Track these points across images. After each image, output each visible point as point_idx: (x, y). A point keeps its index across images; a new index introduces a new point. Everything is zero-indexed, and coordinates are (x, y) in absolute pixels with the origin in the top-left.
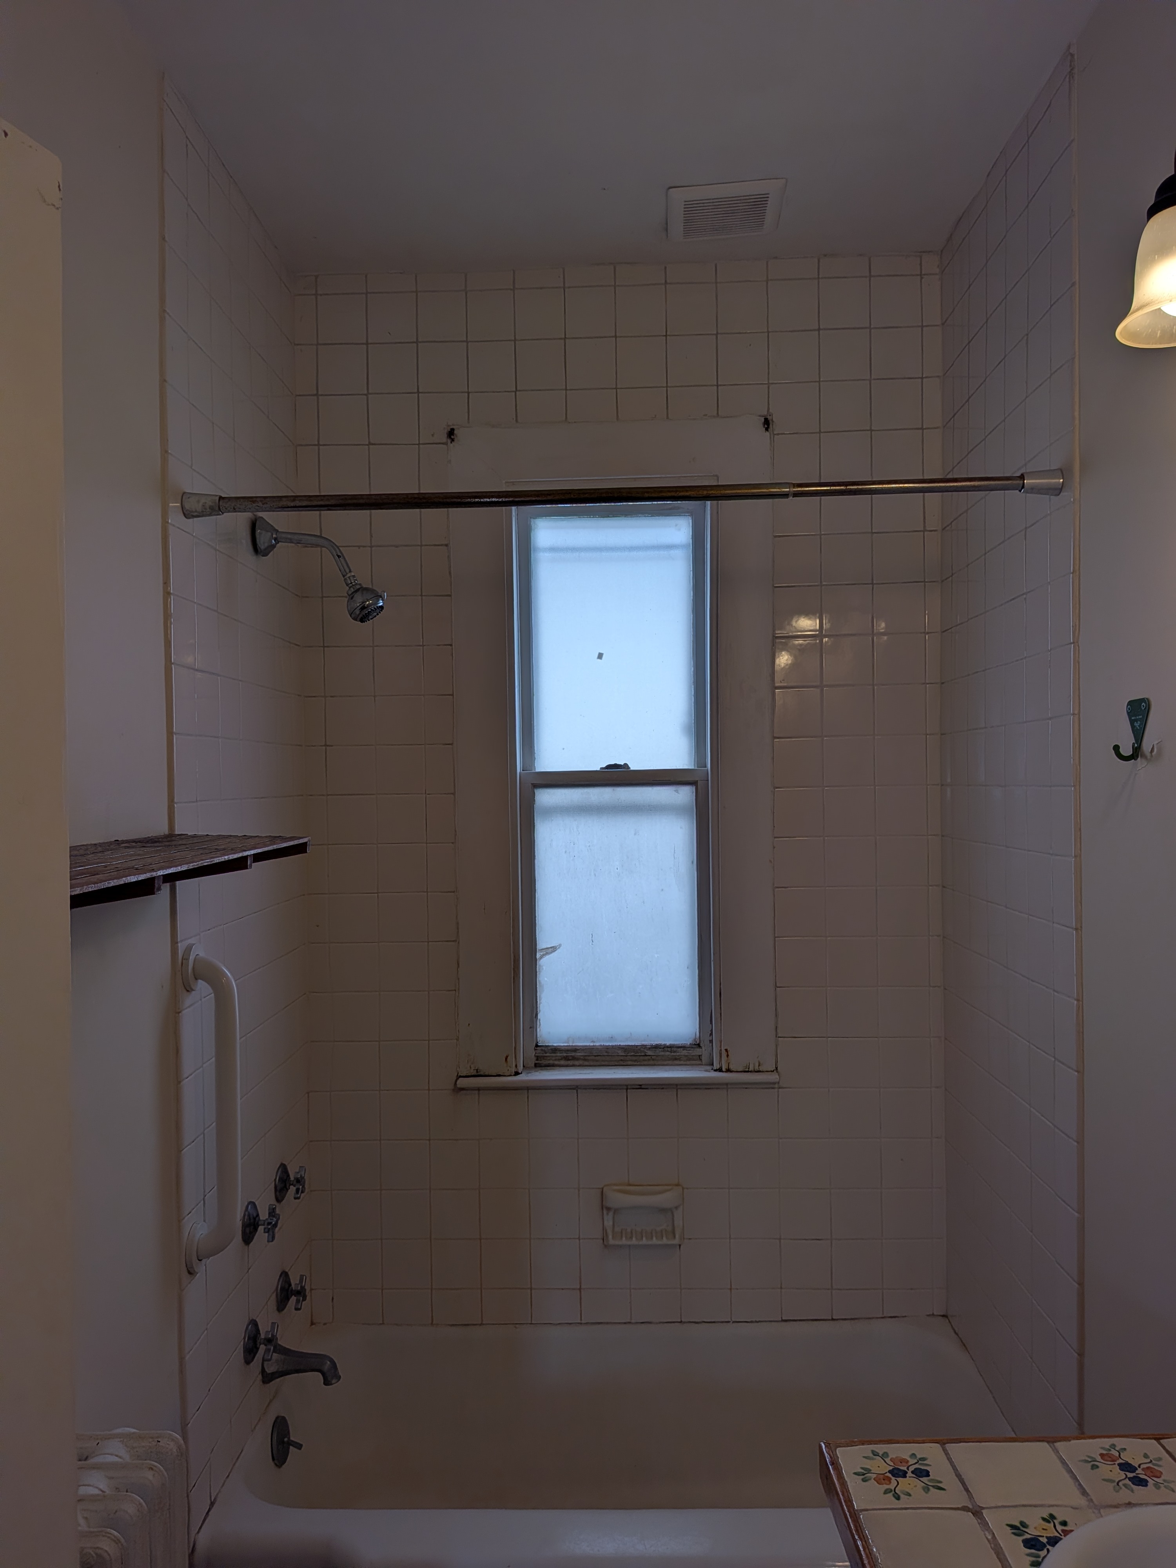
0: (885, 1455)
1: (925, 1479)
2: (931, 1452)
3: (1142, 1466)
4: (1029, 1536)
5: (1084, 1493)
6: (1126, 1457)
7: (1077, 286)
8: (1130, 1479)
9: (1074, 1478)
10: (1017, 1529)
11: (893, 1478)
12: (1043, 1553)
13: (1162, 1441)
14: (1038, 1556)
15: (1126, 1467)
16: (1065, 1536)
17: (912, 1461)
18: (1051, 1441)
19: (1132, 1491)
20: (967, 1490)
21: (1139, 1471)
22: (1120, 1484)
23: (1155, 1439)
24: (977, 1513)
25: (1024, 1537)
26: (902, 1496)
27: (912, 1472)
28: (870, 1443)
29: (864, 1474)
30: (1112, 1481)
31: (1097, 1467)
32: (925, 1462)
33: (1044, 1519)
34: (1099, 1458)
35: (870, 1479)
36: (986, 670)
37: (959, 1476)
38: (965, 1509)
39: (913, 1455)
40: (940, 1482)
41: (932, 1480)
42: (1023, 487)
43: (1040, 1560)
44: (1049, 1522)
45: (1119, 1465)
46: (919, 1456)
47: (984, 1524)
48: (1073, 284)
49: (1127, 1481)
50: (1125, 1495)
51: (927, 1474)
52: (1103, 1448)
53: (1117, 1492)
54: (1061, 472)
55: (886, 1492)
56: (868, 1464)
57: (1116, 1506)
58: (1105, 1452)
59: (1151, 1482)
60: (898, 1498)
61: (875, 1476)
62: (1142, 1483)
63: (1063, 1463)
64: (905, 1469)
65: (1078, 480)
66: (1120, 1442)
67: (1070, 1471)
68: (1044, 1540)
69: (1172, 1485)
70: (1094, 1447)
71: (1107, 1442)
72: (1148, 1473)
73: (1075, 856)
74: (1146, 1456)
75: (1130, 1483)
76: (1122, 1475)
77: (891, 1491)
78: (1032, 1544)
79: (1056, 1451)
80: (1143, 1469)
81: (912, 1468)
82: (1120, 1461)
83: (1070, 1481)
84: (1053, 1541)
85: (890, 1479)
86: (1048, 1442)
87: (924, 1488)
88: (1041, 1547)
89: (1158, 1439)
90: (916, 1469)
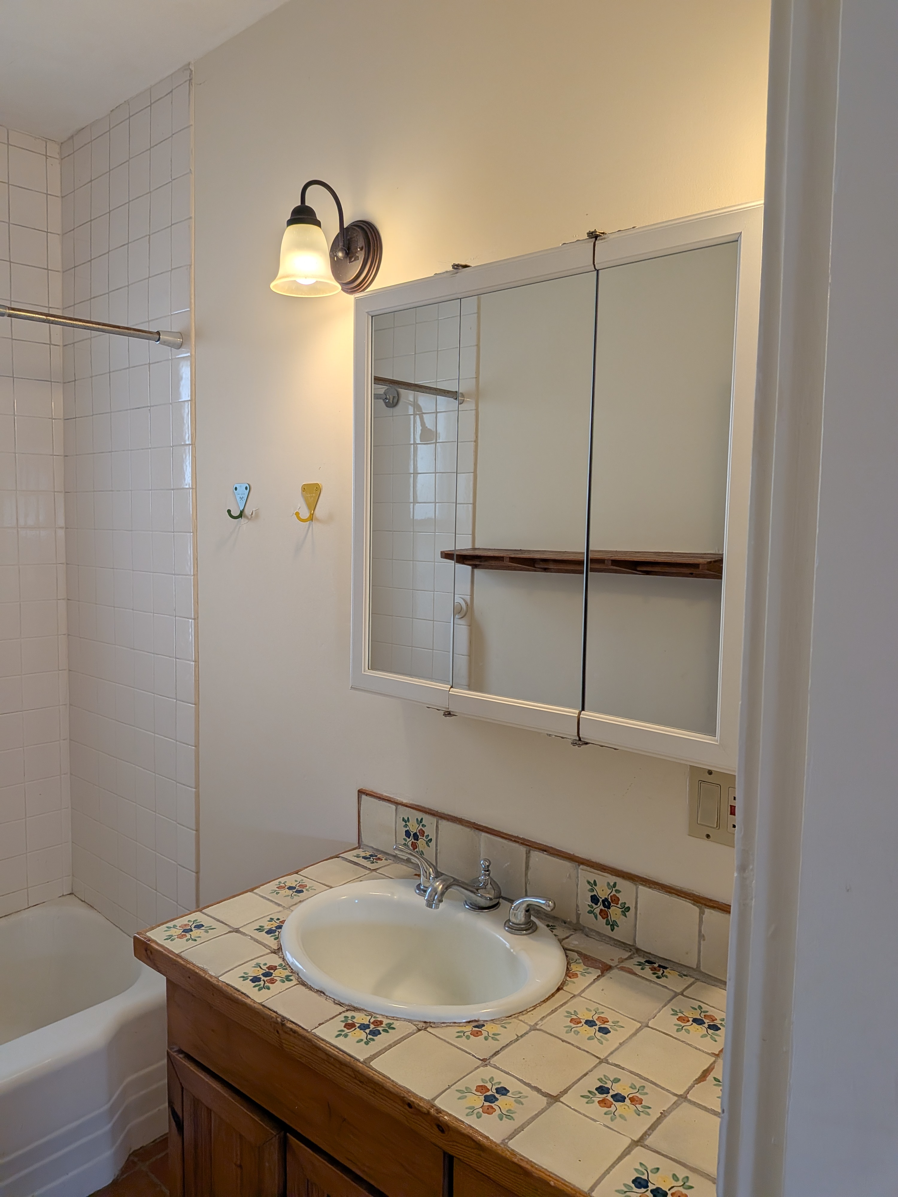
0: (175, 926)
1: (203, 928)
2: (197, 916)
3: (297, 885)
4: (267, 930)
5: (279, 905)
6: (288, 884)
7: (193, 220)
8: (295, 892)
9: (272, 901)
10: (260, 929)
11: (187, 934)
12: (277, 933)
13: (299, 873)
14: (276, 935)
15: (290, 888)
16: (283, 924)
17: (191, 924)
18: (252, 890)
19: (299, 896)
20: (226, 924)
21: (297, 888)
22: (292, 895)
23: (295, 873)
24: (237, 931)
25: (265, 931)
26: (197, 939)
27: (194, 928)
28: (163, 924)
29: (170, 938)
30: (288, 896)
31: (279, 893)
32: (198, 921)
33: (269, 921)
34: (277, 889)
35: (175, 939)
36: (112, 452)
37: (218, 921)
38: (230, 932)
39: (189, 921)
40: (211, 926)
41: (206, 928)
42: (159, 340)
43: (277, 936)
44: (272, 921)
45: (287, 888)
46: (193, 920)
47: (244, 934)
48: (191, 218)
49: (294, 893)
50: (296, 899)
51: (203, 926)
52: (276, 885)
53: (293, 899)
54: (181, 334)
55: (187, 940)
56: (168, 933)
57: (296, 904)
58: (278, 886)
59: (304, 890)
60: (195, 940)
61: (176, 936)
62: (302, 891)
63: (262, 897)
64: (189, 928)
65: (194, 343)
66: (282, 880)
67: (268, 900)
68: (274, 928)
69: (313, 888)
70: (273, 885)
71: (277, 882)
72: (301, 887)
73: (194, 575)
74: (296, 881)
75: (296, 893)
76: (291, 892)
77: (190, 939)
78: (269, 932)
79: (256, 894)
80: (298, 886)
81: (193, 926)
82: (287, 887)
83: (271, 903)
84: (280, 927)
85: (185, 935)
86: (250, 892)
87: (205, 932)
88: (275, 931)
89: (297, 873)
90: (195, 926)
